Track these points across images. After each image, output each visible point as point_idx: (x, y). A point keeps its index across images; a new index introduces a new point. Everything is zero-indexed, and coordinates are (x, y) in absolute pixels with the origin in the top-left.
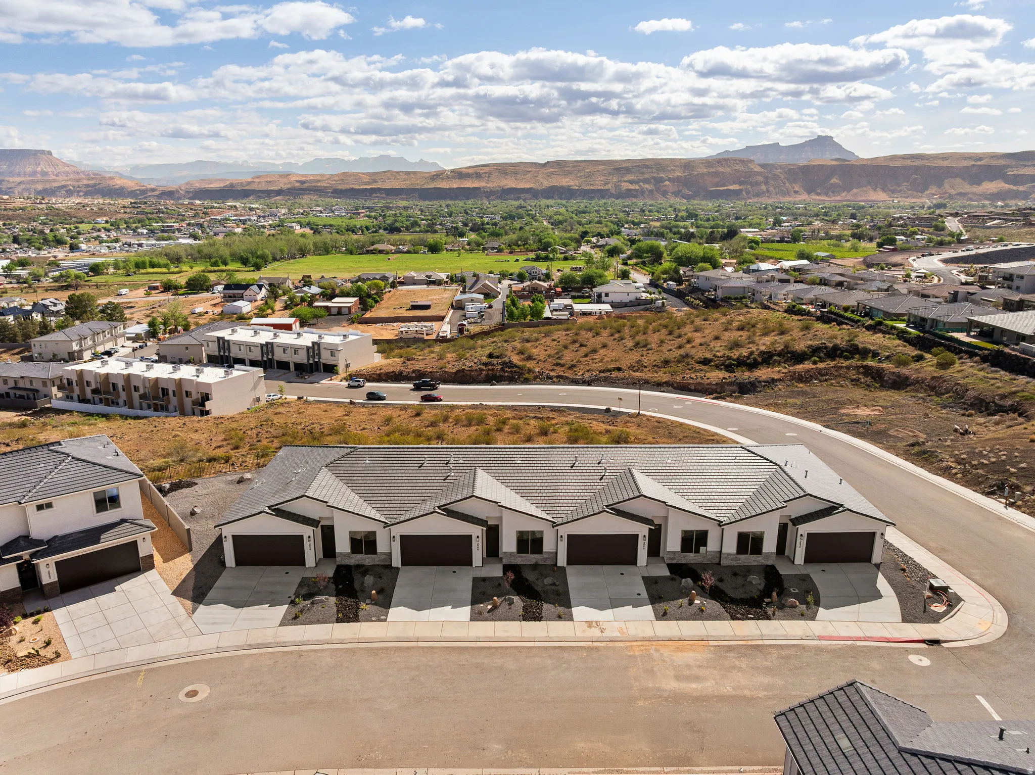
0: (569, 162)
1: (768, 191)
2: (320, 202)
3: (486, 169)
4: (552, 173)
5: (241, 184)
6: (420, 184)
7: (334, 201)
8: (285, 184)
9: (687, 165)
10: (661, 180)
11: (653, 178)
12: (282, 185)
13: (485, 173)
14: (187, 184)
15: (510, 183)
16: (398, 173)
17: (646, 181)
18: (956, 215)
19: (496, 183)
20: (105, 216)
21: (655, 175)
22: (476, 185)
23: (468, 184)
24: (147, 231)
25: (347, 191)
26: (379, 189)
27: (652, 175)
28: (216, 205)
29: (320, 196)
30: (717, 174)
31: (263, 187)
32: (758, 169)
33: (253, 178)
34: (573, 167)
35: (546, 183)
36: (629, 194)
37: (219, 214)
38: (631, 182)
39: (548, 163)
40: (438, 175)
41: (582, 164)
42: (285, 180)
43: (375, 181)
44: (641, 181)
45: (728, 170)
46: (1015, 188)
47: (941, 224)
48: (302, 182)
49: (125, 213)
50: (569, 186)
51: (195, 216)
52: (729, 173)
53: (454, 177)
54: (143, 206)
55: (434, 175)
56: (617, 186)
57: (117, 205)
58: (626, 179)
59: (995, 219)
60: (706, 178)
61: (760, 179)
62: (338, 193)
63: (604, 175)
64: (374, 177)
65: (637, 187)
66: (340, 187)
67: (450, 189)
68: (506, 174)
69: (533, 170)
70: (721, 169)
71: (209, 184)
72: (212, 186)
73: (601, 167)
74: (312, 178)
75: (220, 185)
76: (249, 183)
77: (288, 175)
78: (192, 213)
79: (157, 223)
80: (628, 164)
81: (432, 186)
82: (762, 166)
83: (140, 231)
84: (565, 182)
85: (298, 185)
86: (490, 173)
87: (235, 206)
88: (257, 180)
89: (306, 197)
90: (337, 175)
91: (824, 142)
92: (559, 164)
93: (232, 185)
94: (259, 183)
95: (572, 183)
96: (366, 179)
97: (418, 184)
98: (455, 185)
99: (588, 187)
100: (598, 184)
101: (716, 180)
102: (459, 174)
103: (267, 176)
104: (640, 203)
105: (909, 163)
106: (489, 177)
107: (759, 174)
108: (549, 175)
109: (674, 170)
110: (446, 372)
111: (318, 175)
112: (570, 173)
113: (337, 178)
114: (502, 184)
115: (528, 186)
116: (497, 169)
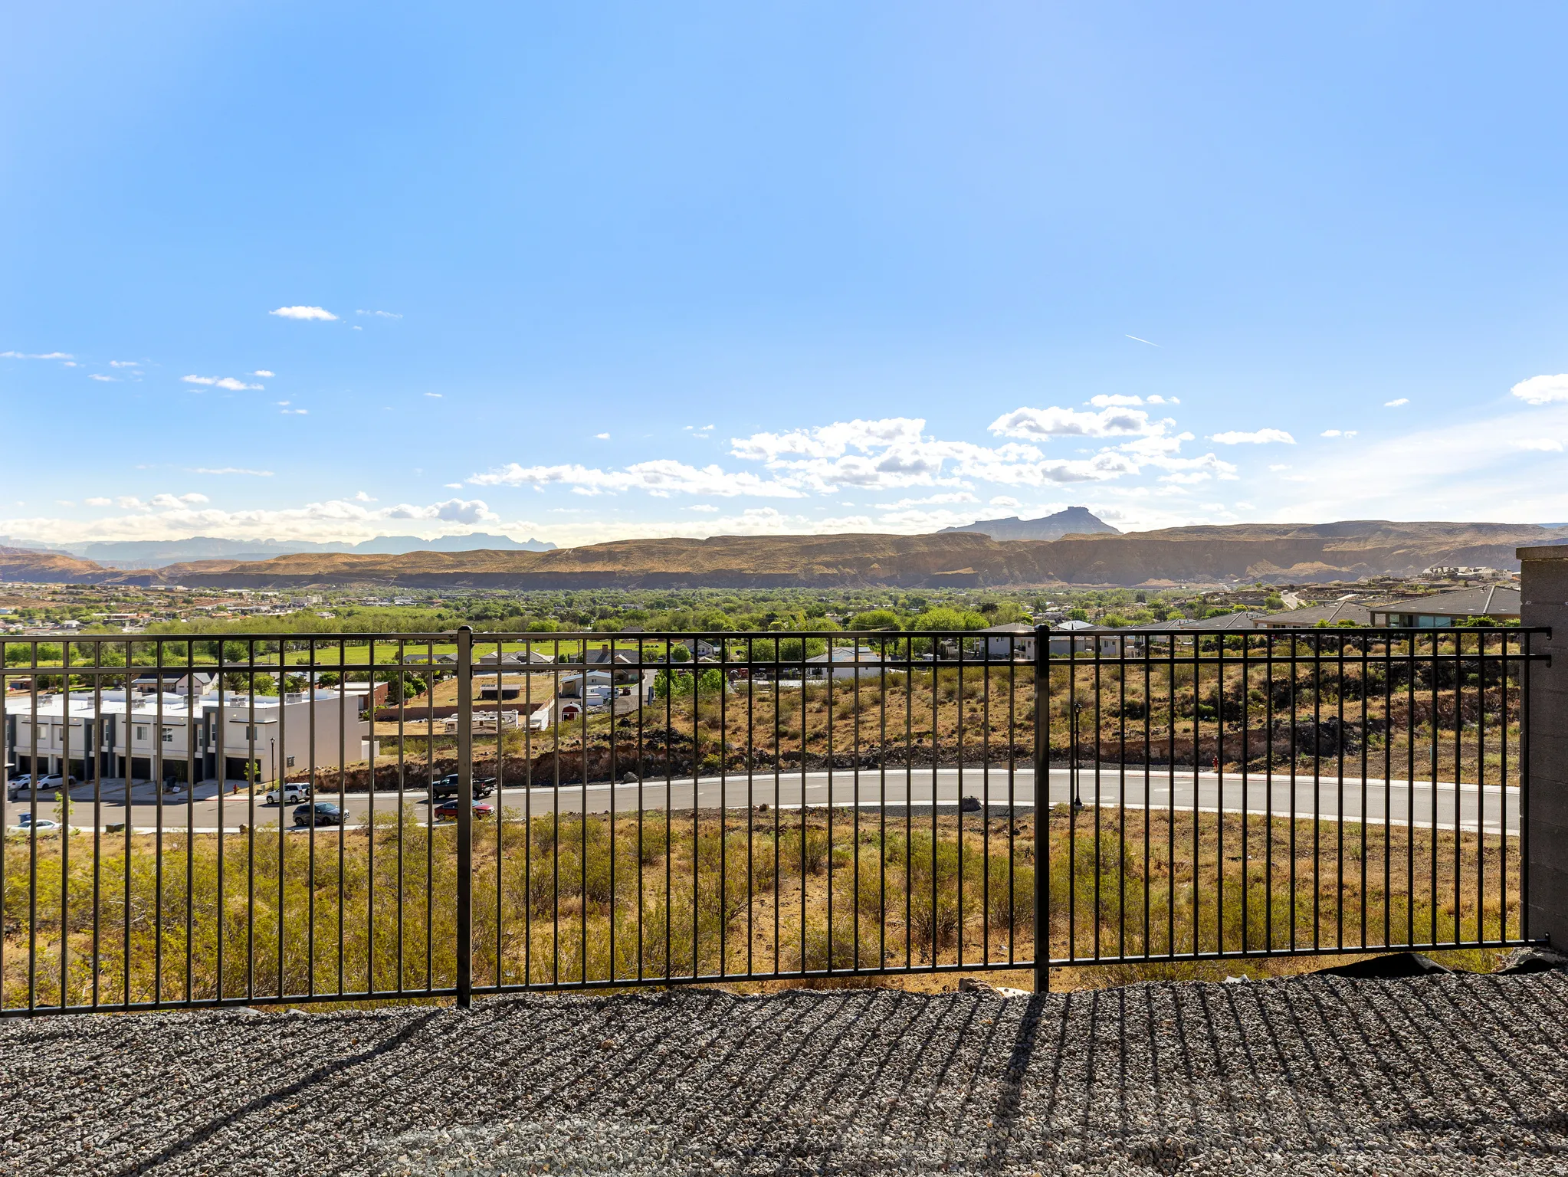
0: (740, 538)
1: (1012, 575)
2: (377, 592)
3: (622, 548)
4: (717, 553)
5: (258, 567)
6: (526, 567)
7: (398, 590)
8: (327, 567)
9: (902, 543)
10: (869, 562)
11: (856, 559)
12: (321, 569)
13: (622, 552)
14: (173, 567)
15: (658, 566)
16: (495, 552)
17: (846, 563)
18: (1292, 588)
19: (636, 567)
20: (15, 604)
21: (859, 555)
22: (609, 568)
23: (597, 567)
24: (77, 623)
25: (418, 576)
26: (466, 575)
27: (854, 555)
28: (208, 592)
29: (378, 583)
30: (941, 554)
31: (292, 571)
32: (997, 548)
33: (276, 559)
34: (746, 544)
35: (709, 566)
36: (825, 581)
37: (210, 603)
38: (827, 565)
39: (711, 539)
40: (555, 556)
41: (759, 541)
42: (326, 562)
43: (461, 564)
44: (841, 563)
45: (958, 549)
46: (1336, 568)
47: (1276, 599)
48: (352, 565)
49: (53, 600)
50: (741, 570)
51: (169, 605)
52: (959, 553)
53: (577, 558)
54: (86, 592)
55: (549, 555)
56: (808, 571)
57: (41, 590)
58: (819, 560)
59: (1347, 593)
60: (928, 559)
61: (1000, 559)
62: (407, 580)
63: (790, 555)
64: (460, 557)
65: (835, 571)
66: (408, 571)
67: (571, 574)
68: (653, 554)
69: (690, 548)
70: (947, 548)
71: (208, 567)
72: (212, 570)
73: (783, 545)
74: (368, 560)
75: (226, 569)
76: (271, 566)
77: (331, 555)
78: (164, 602)
79: (101, 612)
80: (822, 541)
81: (545, 569)
82: (1001, 544)
83: (67, 622)
84: (735, 564)
85: (345, 568)
86: (629, 553)
87: (240, 594)
88: (283, 562)
89: (355, 585)
90: (407, 555)
91: (1077, 514)
92: (725, 540)
93: (243, 568)
94: (287, 565)
95: (744, 566)
96: (449, 560)
97: (524, 568)
98: (578, 569)
99: (767, 572)
100: (781, 569)
101: (941, 562)
102: (584, 554)
103: (299, 556)
104: (841, 592)
105: (1194, 537)
106: (627, 558)
107: (999, 553)
108: (711, 556)
109: (883, 549)
110: (513, 760)
111: (377, 556)
112: (742, 552)
113: (405, 560)
114: (646, 567)
115: (683, 570)
116: (639, 548)
